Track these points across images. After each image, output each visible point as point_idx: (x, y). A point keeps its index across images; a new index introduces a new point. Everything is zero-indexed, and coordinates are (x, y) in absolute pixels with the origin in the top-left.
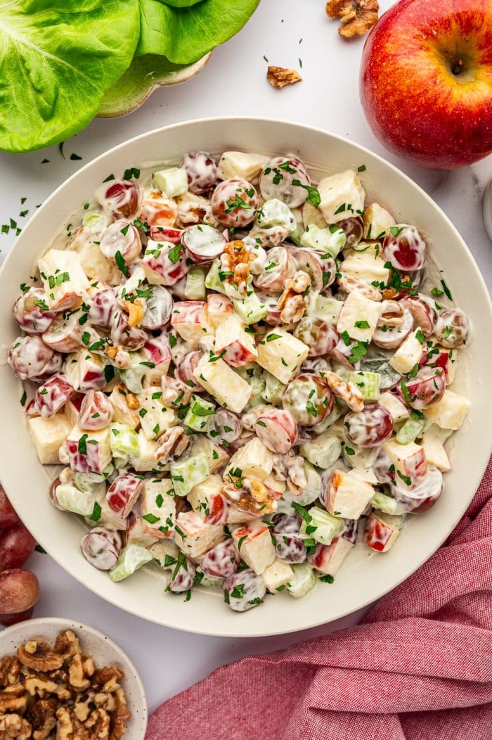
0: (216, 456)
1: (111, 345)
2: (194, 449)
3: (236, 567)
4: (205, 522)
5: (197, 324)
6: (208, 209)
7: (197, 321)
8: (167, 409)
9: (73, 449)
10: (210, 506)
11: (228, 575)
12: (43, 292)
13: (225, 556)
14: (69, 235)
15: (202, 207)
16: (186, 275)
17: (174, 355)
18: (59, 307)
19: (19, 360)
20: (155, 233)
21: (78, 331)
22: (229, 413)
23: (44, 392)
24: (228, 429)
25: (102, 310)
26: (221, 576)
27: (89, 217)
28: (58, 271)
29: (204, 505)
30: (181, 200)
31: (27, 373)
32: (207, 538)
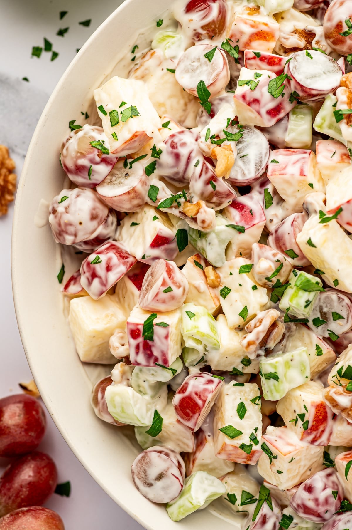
0: (319, 352)
1: (190, 201)
2: (290, 344)
3: (339, 506)
4: (302, 439)
5: (302, 178)
6: (319, 31)
7: (302, 174)
8: (258, 287)
9: (134, 334)
10: (310, 416)
11: (327, 516)
12: (101, 131)
13: (325, 489)
14: (133, 59)
15: (310, 27)
16: (288, 115)
17: (269, 218)
18: (123, 150)
19: (66, 218)
20: (249, 59)
21: (144, 183)
22: (341, 295)
23: (97, 261)
24: (337, 317)
25: (177, 156)
26: (319, 516)
27: (161, 36)
28: (123, 104)
29: (302, 416)
30: (283, 18)
31: (76, 235)
32: (302, 463)
